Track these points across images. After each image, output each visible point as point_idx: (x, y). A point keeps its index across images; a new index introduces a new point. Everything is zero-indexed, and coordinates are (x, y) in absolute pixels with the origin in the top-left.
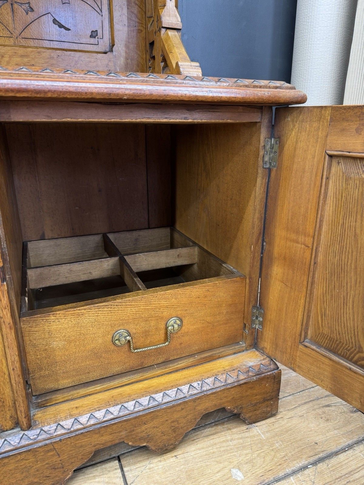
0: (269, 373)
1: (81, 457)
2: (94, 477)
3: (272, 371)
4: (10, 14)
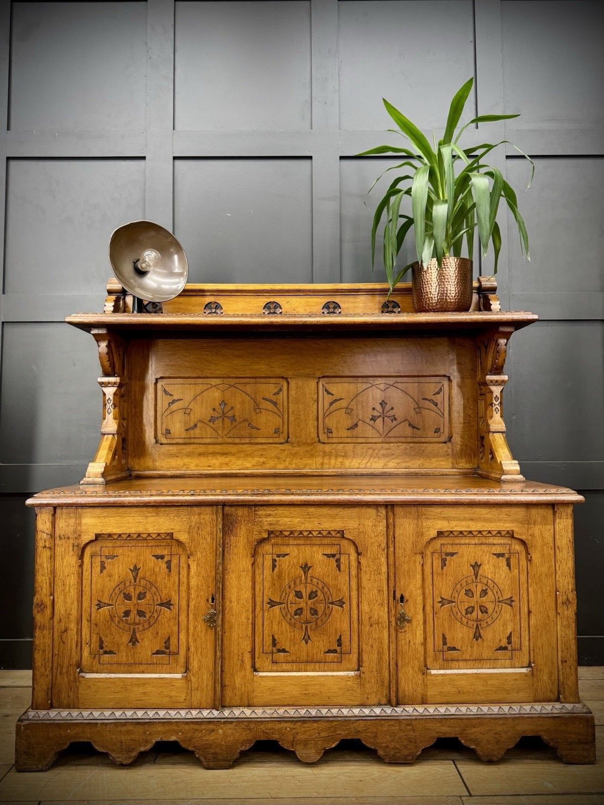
3: (584, 713)
4: (382, 423)
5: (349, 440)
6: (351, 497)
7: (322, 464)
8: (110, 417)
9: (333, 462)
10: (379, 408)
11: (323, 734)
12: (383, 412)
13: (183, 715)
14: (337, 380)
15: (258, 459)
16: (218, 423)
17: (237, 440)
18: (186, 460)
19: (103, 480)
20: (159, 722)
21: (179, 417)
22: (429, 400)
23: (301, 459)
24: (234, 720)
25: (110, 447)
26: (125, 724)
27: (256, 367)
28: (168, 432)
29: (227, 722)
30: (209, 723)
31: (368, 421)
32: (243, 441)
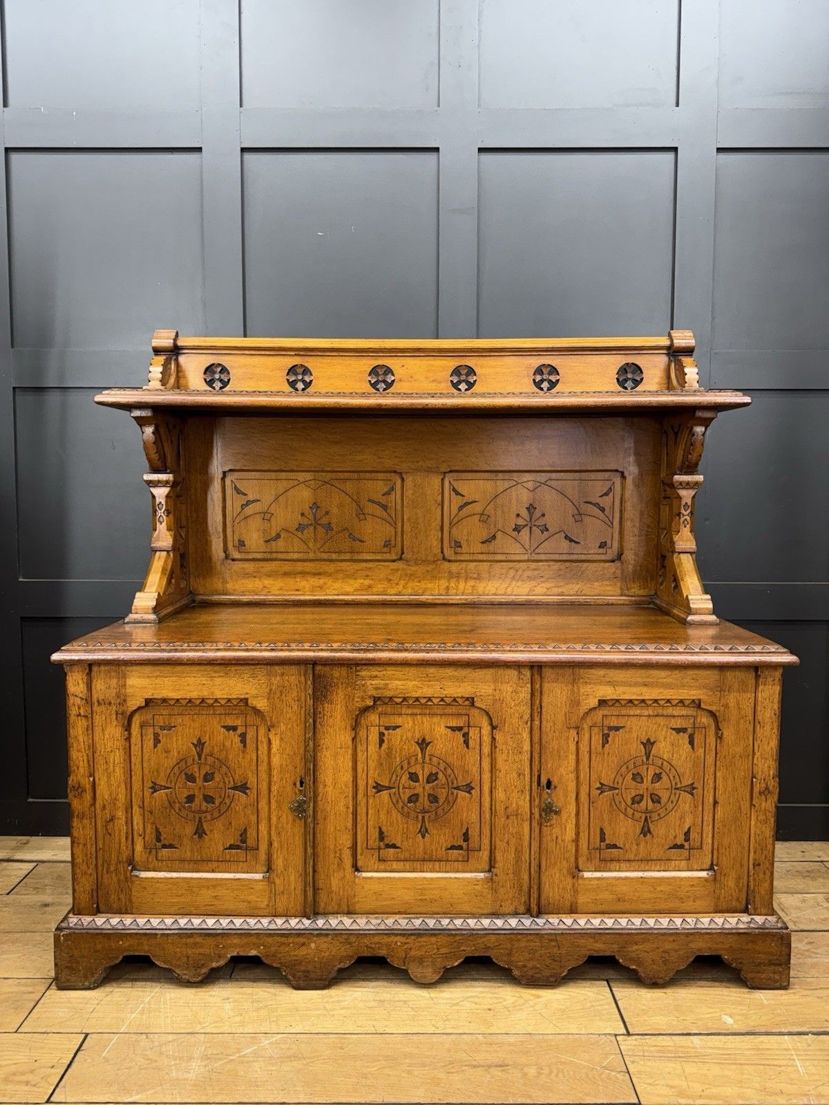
0: (775, 931)
1: (576, 957)
2: (585, 987)
3: (779, 929)
4: (528, 535)
5: (484, 557)
6: (485, 655)
7: (448, 588)
8: (162, 528)
9: (462, 585)
10: (524, 513)
11: (443, 951)
12: (531, 519)
13: (266, 925)
14: (469, 475)
15: (362, 581)
16: (309, 532)
17: (334, 556)
18: (267, 582)
19: (155, 617)
20: (235, 934)
21: (255, 524)
22: (594, 504)
23: (419, 582)
24: (331, 932)
25: (164, 570)
26: (191, 935)
27: (360, 457)
28: (242, 543)
29: (322, 933)
30: (299, 935)
31: (510, 531)
32: (342, 557)
